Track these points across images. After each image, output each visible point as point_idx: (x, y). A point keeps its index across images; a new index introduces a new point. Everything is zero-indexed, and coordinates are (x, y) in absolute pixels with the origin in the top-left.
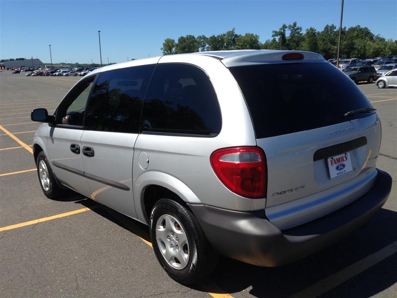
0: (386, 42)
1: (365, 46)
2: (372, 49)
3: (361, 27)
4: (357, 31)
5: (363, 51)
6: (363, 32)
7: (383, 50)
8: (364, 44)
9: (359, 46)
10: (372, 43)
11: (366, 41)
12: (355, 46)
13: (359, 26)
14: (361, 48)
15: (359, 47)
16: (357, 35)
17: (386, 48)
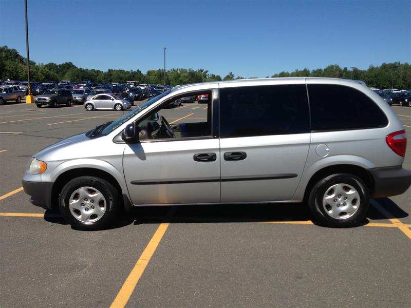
0: (37, 66)
1: (16, 69)
2: (24, 72)
3: (9, 48)
4: (5, 52)
5: (15, 73)
6: (11, 53)
7: (36, 74)
8: (15, 66)
9: (10, 67)
10: (23, 66)
11: (16, 63)
12: (6, 68)
13: (6, 47)
14: (13, 70)
15: (11, 69)
16: (7, 56)
17: (39, 72)
